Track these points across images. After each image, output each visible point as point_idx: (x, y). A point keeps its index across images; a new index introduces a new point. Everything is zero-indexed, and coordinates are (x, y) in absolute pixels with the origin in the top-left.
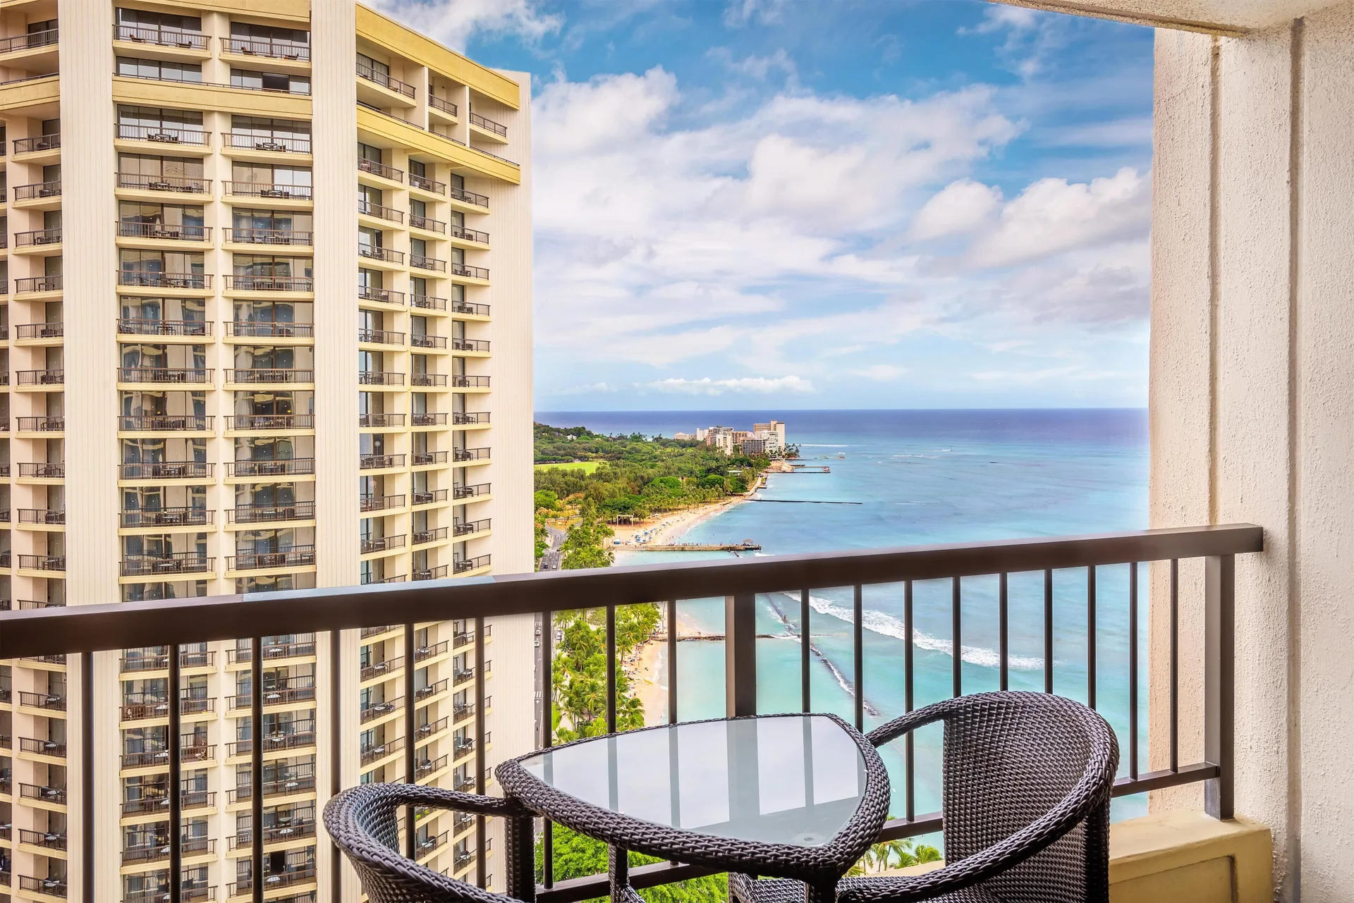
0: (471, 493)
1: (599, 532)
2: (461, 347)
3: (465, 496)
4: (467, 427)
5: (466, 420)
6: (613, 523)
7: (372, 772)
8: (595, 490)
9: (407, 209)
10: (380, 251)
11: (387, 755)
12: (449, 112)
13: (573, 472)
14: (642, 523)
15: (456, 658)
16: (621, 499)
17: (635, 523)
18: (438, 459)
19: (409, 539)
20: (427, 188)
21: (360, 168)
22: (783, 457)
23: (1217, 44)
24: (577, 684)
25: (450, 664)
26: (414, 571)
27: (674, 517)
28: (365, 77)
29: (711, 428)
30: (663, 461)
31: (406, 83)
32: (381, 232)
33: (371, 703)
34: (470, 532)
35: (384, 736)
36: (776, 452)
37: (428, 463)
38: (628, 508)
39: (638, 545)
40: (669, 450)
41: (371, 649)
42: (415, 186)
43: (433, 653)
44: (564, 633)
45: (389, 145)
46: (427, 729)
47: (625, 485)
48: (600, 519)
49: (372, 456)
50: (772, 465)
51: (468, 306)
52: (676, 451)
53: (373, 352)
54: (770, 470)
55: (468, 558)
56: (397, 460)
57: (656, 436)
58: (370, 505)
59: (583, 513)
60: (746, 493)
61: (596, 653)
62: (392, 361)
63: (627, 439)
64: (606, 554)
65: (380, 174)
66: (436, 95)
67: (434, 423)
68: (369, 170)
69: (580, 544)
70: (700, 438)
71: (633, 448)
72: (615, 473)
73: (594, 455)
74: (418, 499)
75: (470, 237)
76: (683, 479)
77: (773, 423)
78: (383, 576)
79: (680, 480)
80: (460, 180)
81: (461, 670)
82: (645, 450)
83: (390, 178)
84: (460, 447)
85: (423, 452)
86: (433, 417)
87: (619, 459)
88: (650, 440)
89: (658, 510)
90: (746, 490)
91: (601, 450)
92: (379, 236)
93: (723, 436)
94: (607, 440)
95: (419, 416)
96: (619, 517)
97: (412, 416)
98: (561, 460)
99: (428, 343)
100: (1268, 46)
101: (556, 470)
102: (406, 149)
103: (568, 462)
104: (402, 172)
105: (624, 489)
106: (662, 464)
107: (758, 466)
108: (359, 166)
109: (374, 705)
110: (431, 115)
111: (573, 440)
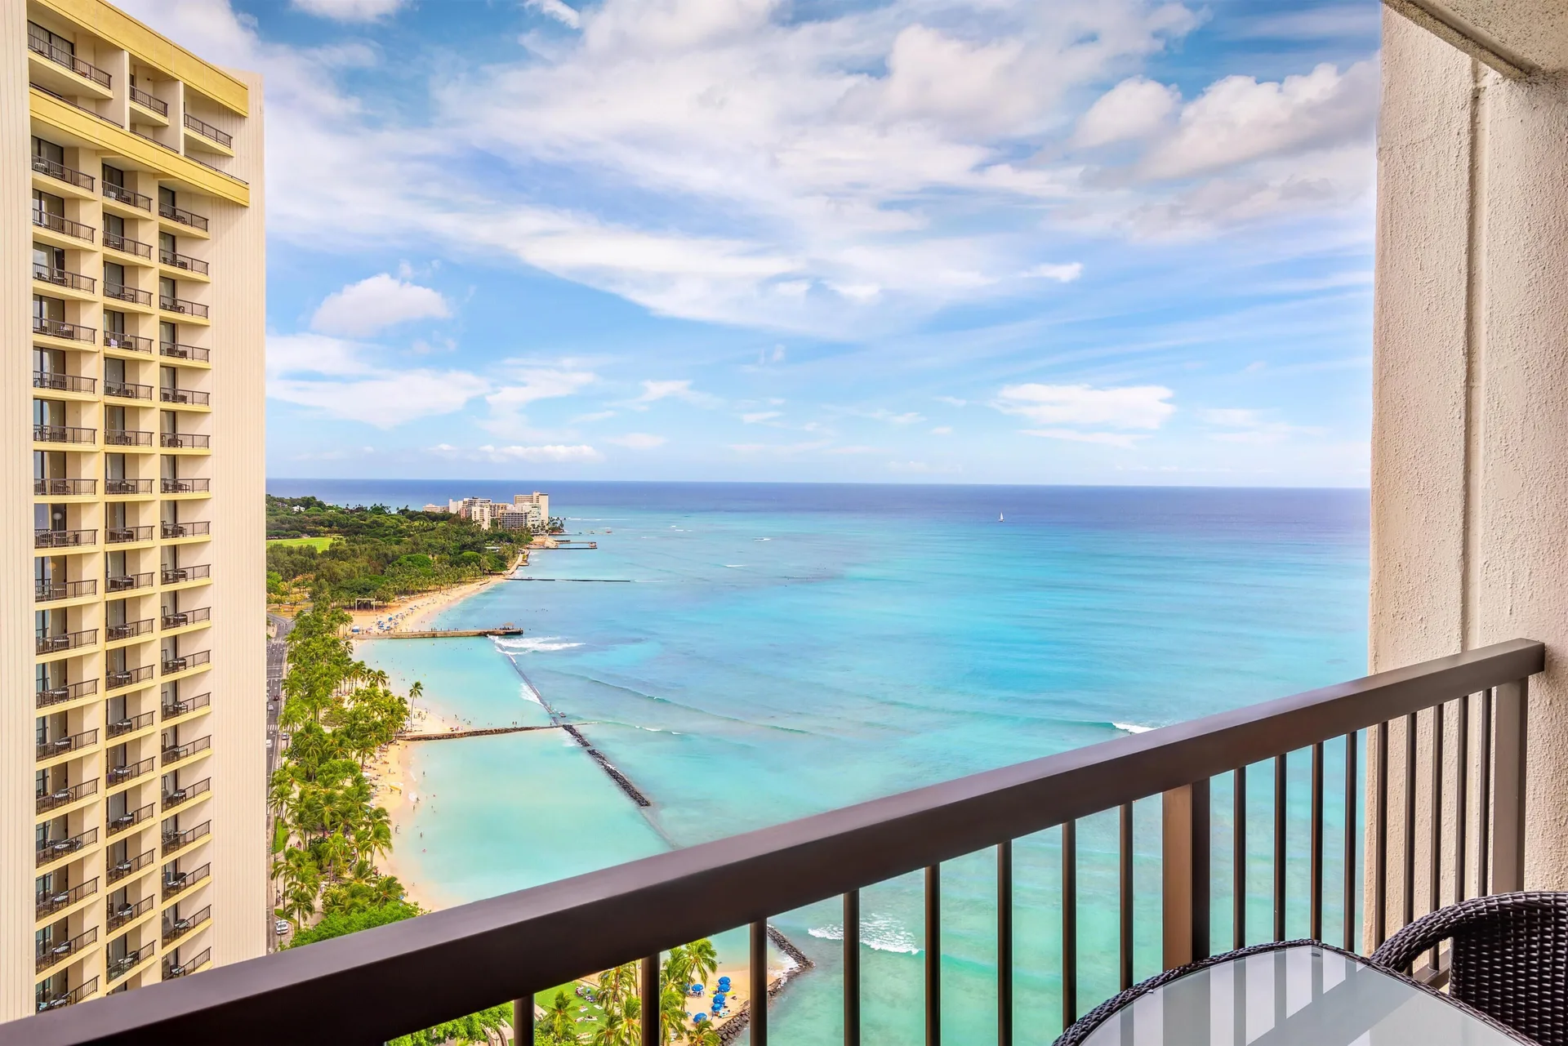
0: (184, 576)
1: (333, 619)
2: (171, 399)
3: (176, 579)
4: (179, 496)
5: (177, 487)
6: (351, 608)
7: (49, 926)
8: (329, 569)
9: (98, 223)
10: (62, 274)
11: (72, 903)
12: (156, 110)
13: (301, 549)
14: (385, 607)
15: (164, 777)
16: (361, 580)
17: (378, 607)
18: (141, 536)
19: (102, 634)
20: (127, 201)
21: (35, 168)
22: (547, 531)
23: (1478, 85)
24: (309, 797)
25: (158, 784)
26: (108, 673)
27: (423, 600)
28: (41, 53)
29: (466, 500)
30: (410, 536)
31: (97, 67)
32: (63, 251)
33: (49, 840)
34: (183, 625)
35: (67, 880)
36: (538, 526)
37: (127, 540)
38: (369, 590)
39: (381, 632)
40: (417, 523)
41: (49, 773)
42: (110, 197)
43: (134, 773)
44: (291, 738)
45: (74, 142)
46: (126, 866)
47: (365, 564)
48: (335, 604)
49: (49, 532)
50: (534, 540)
51: (180, 349)
52: (425, 524)
53: (51, 401)
54: (533, 546)
55: (180, 655)
56: (84, 537)
57: (402, 508)
58: (47, 593)
59: (313, 596)
60: (505, 572)
61: (331, 759)
62: (78, 412)
63: (366, 511)
64: (343, 644)
65: (62, 178)
66: (138, 87)
67: (135, 490)
68: (46, 172)
69: (311, 633)
70: (453, 511)
71: (375, 522)
72: (353, 551)
73: (327, 529)
74: (114, 585)
75: (183, 266)
76: (433, 556)
77: (535, 494)
78: (66, 681)
79: (430, 557)
80: (171, 196)
81: (171, 792)
82: (388, 524)
83: (76, 184)
84: (169, 521)
85: (120, 524)
86: (133, 483)
87: (356, 534)
88: (394, 512)
89: (406, 592)
90: (506, 568)
91: (335, 524)
92: (59, 256)
93: (479, 508)
94: (343, 512)
95: (114, 482)
96: (358, 601)
97: (105, 482)
98: (284, 535)
99: (127, 392)
100: (1558, 91)
101: (280, 546)
102: (99, 151)
103: (294, 537)
104: (93, 179)
105: (363, 568)
106: (410, 539)
107: (519, 541)
108: (33, 166)
109: (55, 842)
110: (132, 111)
111: (300, 512)
